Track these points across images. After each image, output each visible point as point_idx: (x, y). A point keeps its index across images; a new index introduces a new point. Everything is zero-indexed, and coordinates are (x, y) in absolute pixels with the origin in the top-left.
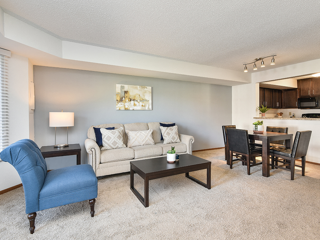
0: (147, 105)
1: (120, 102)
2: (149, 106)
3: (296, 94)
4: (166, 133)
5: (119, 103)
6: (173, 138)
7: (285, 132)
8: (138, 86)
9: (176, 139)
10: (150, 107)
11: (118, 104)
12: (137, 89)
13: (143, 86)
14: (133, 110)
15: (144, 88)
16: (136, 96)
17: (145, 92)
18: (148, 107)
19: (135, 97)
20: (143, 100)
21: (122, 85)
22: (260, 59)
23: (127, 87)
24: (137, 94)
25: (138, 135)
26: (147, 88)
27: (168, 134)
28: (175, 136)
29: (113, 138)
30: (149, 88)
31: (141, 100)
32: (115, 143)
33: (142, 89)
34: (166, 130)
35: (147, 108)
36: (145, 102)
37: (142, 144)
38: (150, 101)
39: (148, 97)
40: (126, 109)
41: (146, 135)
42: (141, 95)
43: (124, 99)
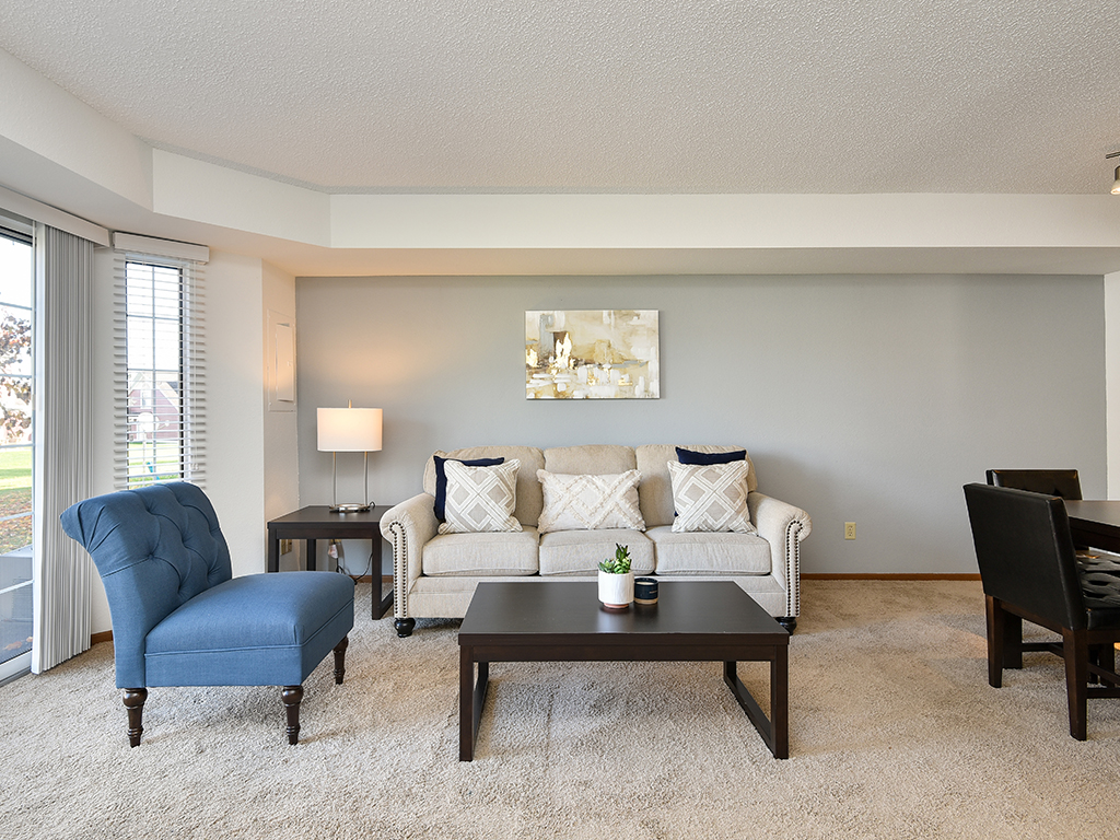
0: (641, 380)
1: (536, 373)
2: (647, 385)
4: (685, 489)
5: (535, 376)
6: (716, 510)
8: (605, 313)
9: (727, 516)
10: (655, 388)
11: (532, 381)
12: (602, 322)
13: (624, 308)
14: (587, 399)
15: (630, 316)
16: (597, 349)
17: (633, 332)
18: (643, 389)
19: (592, 351)
20: (622, 363)
21: (545, 312)
23: (560, 319)
24: (601, 341)
25: (577, 489)
26: (638, 315)
27: (695, 492)
28: (721, 502)
29: (472, 494)
30: (649, 317)
31: (616, 361)
32: (478, 512)
33: (619, 321)
34: (687, 478)
35: (638, 392)
36: (631, 369)
37: (592, 524)
38: (654, 367)
39: (647, 350)
40: (560, 398)
41: (608, 491)
42: (618, 346)
43: (551, 359)
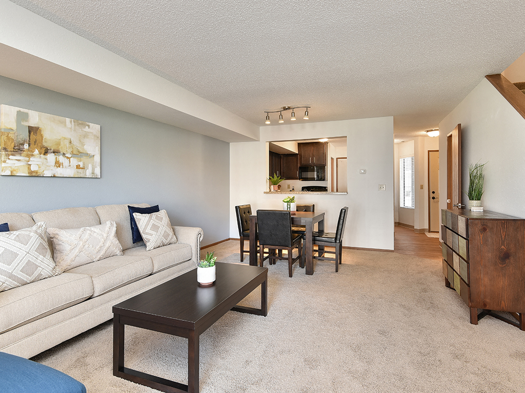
0: (90, 166)
1: (12, 155)
2: (93, 169)
3: (297, 161)
4: (149, 227)
5: (11, 157)
6: (166, 236)
7: (312, 210)
8: (68, 120)
9: (170, 237)
10: (97, 171)
11: (8, 161)
12: (65, 125)
13: (80, 122)
14: (54, 177)
15: (84, 125)
16: (62, 143)
17: (86, 136)
18: (91, 172)
19: (59, 144)
20: (78, 154)
21: (22, 110)
22: (289, 108)
23: (35, 118)
24: (65, 139)
25: (86, 236)
26: (89, 126)
27: (155, 228)
28: (167, 231)
30: (95, 128)
31: (75, 153)
32: (30, 267)
33: (77, 127)
34: (149, 221)
35: (88, 173)
36: (84, 159)
38: (97, 158)
39: (92, 148)
40: (33, 175)
41: (105, 235)
42: (76, 143)
43: (26, 146)
